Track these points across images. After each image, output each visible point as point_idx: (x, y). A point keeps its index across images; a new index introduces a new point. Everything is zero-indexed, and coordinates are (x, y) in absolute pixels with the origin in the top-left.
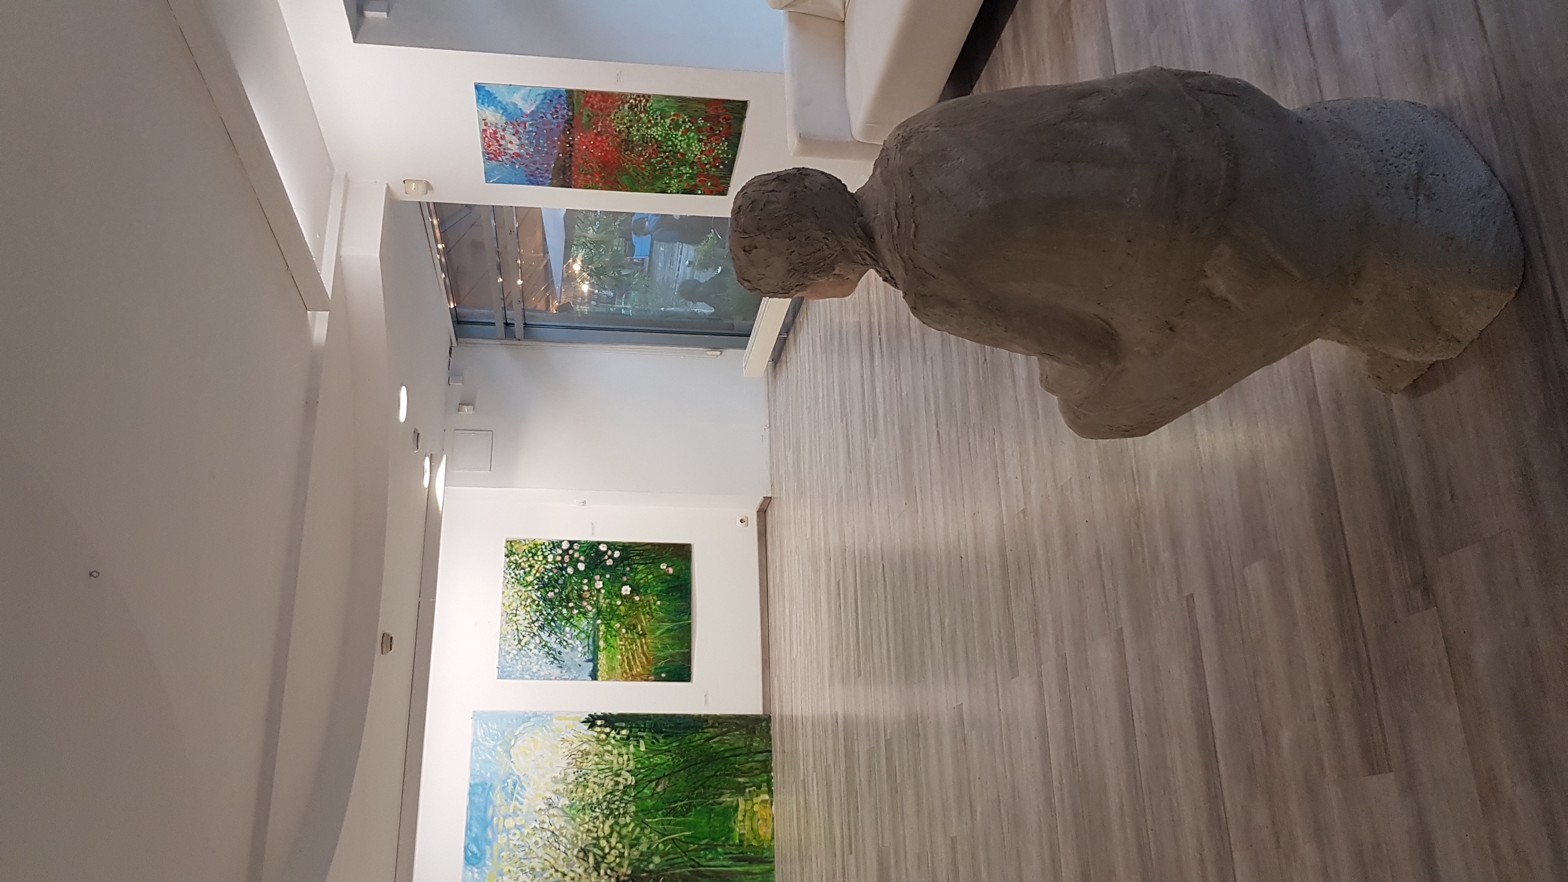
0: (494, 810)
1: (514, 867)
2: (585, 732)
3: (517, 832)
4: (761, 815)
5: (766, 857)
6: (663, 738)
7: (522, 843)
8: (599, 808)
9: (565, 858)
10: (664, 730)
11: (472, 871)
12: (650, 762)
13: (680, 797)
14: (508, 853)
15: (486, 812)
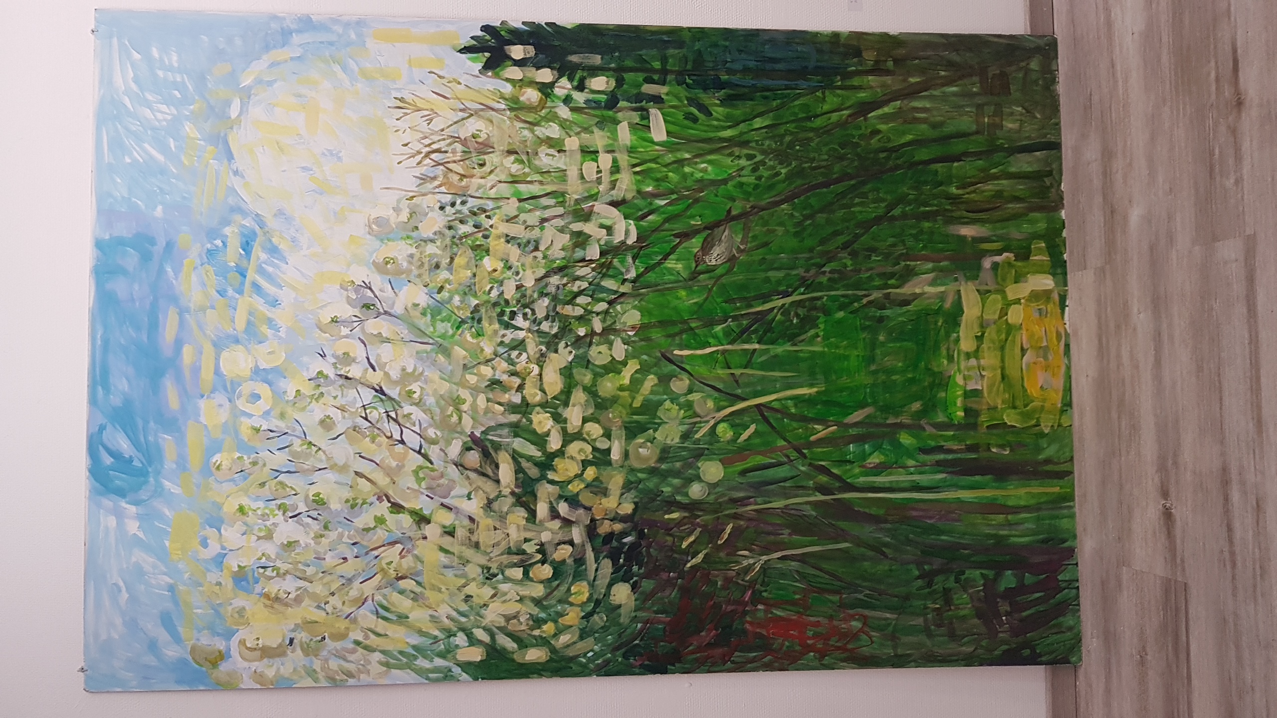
0: (182, 323)
1: (258, 498)
2: (472, 82)
3: (264, 390)
4: (1031, 336)
5: (1047, 461)
6: (726, 101)
7: (282, 425)
8: (525, 315)
9: (421, 468)
10: (725, 77)
11: (119, 515)
12: (685, 177)
13: (779, 282)
14: (238, 455)
15: (154, 326)
